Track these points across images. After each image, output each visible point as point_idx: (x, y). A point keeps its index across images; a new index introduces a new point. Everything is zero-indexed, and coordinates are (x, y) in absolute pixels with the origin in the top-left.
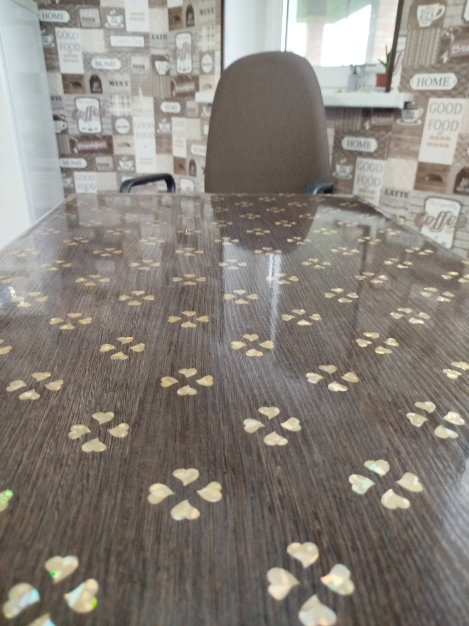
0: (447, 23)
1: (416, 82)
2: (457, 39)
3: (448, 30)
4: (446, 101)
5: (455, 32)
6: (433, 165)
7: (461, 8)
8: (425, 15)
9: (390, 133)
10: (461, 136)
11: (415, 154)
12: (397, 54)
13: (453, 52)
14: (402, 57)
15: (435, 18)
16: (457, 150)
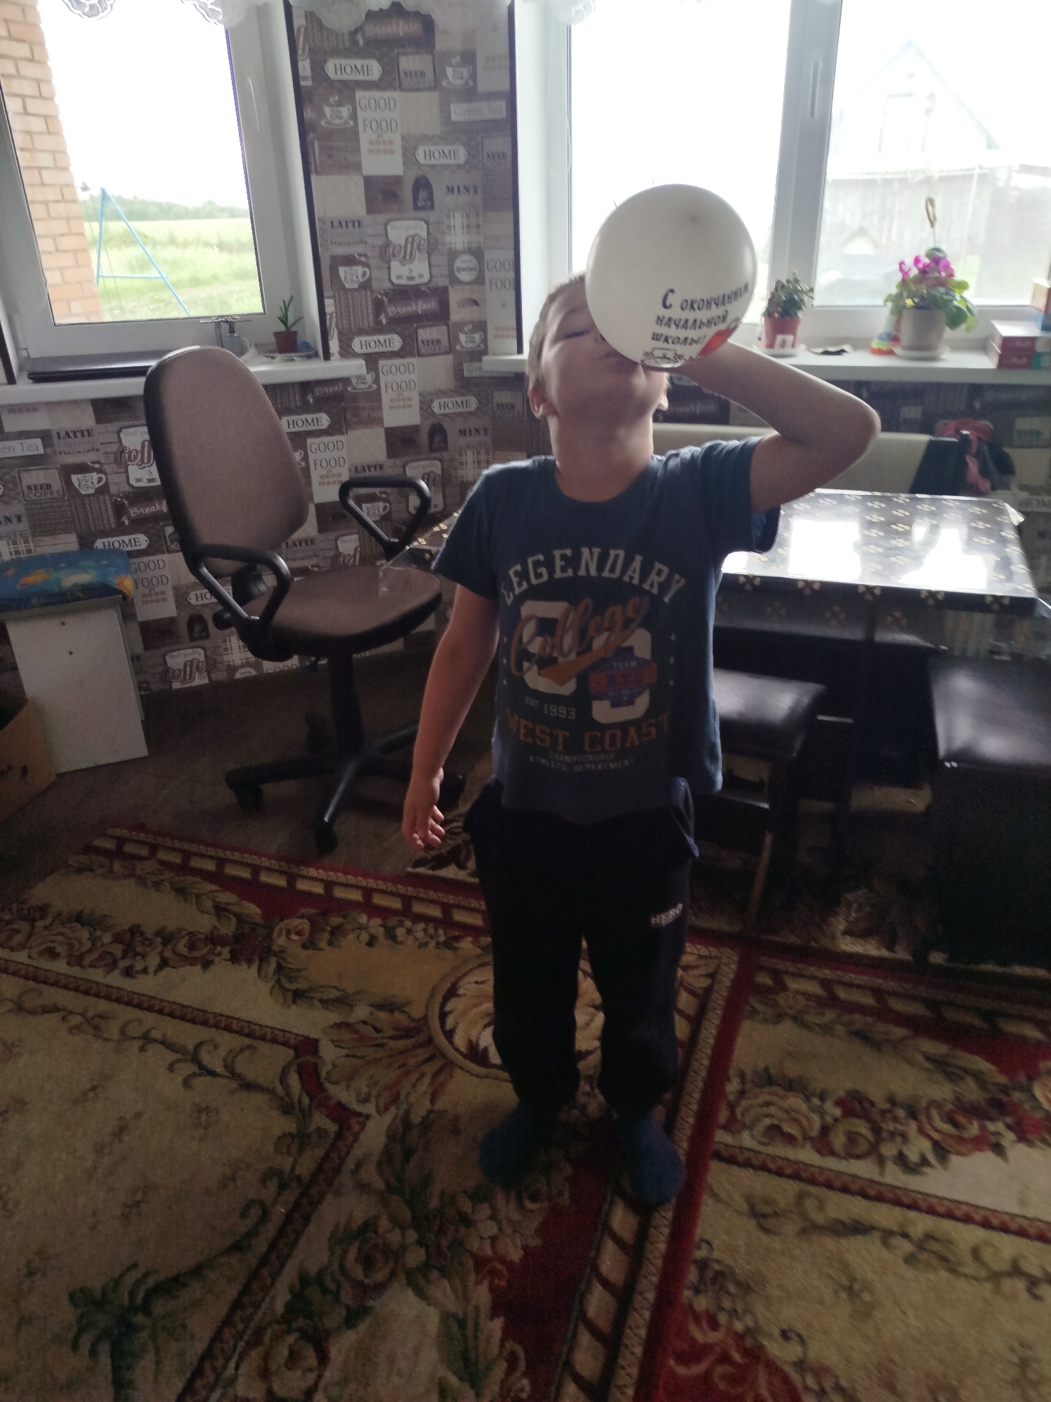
0: (375, 285)
1: (357, 344)
2: (390, 301)
3: (379, 293)
4: (397, 361)
5: (386, 294)
6: (402, 429)
7: (386, 271)
8: (349, 276)
9: (343, 404)
10: (421, 394)
11: (380, 421)
12: (328, 317)
13: (390, 314)
14: (334, 320)
15: (361, 280)
16: (421, 408)
